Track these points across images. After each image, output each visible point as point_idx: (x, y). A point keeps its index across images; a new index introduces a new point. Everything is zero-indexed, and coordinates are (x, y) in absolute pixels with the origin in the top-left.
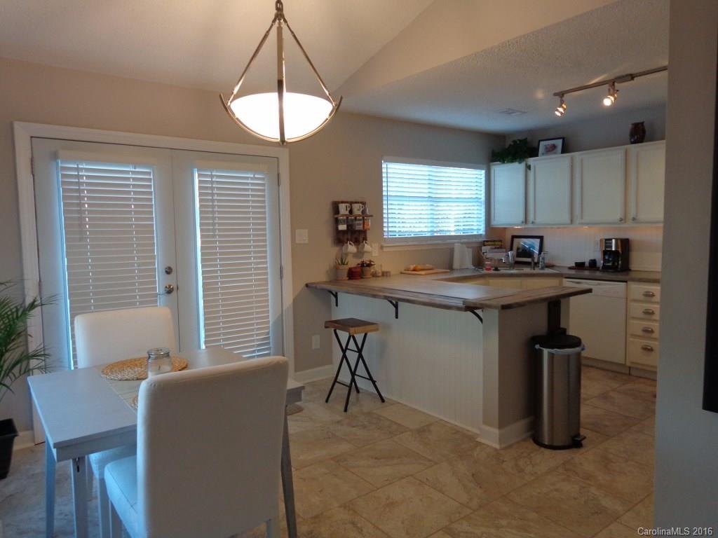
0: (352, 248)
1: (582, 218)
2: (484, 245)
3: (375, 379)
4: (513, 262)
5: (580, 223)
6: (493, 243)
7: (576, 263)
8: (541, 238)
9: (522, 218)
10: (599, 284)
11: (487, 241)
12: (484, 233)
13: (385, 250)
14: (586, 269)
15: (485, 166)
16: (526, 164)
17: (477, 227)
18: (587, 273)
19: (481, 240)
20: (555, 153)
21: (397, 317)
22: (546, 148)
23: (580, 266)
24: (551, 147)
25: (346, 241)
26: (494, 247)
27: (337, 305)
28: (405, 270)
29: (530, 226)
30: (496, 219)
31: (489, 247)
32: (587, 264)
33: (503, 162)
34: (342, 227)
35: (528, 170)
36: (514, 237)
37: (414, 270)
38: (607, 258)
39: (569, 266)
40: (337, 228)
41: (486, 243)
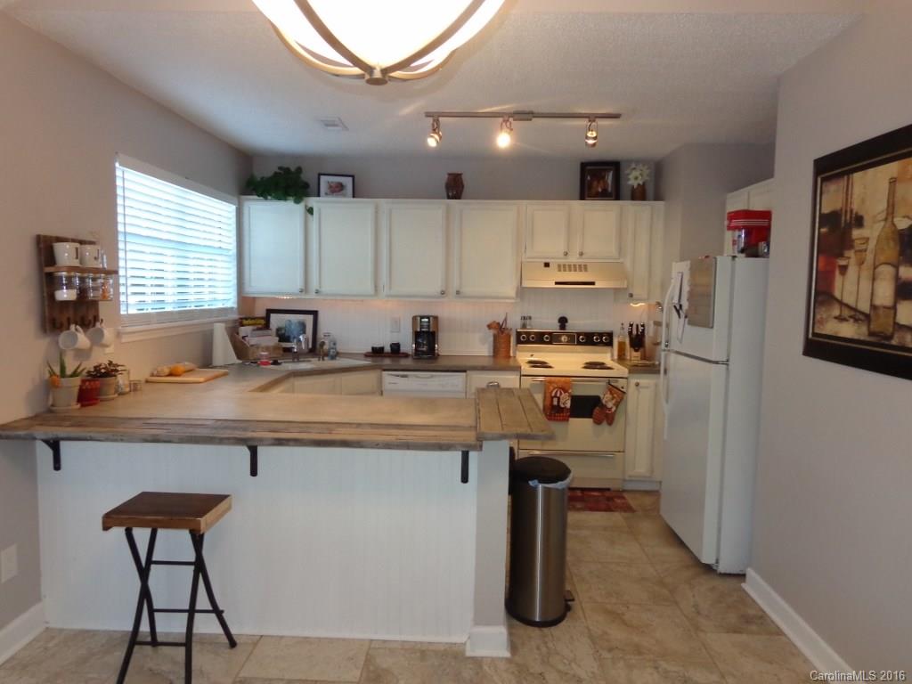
0: (83, 339)
1: (390, 288)
2: (243, 326)
3: (221, 608)
4: (307, 351)
5: (388, 296)
6: (253, 322)
7: (373, 348)
8: (315, 313)
9: (299, 284)
10: (432, 376)
11: (246, 319)
12: (235, 306)
13: (124, 340)
14: (385, 357)
15: (235, 199)
16: (306, 206)
17: (223, 296)
18: (387, 362)
19: (236, 316)
20: (345, 196)
21: (254, 472)
22: (331, 187)
23: (377, 352)
24: (337, 187)
25: (65, 324)
26: (255, 327)
27: (57, 466)
28: (152, 375)
29: (312, 295)
30: (253, 284)
31: (250, 328)
32: (388, 349)
33: (266, 199)
34: (65, 294)
35: (309, 215)
36: (269, 312)
37: (171, 375)
38: (420, 340)
39: (364, 352)
40: (52, 296)
41: (245, 322)
